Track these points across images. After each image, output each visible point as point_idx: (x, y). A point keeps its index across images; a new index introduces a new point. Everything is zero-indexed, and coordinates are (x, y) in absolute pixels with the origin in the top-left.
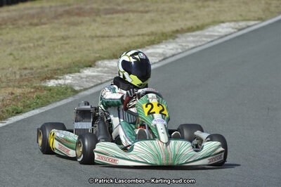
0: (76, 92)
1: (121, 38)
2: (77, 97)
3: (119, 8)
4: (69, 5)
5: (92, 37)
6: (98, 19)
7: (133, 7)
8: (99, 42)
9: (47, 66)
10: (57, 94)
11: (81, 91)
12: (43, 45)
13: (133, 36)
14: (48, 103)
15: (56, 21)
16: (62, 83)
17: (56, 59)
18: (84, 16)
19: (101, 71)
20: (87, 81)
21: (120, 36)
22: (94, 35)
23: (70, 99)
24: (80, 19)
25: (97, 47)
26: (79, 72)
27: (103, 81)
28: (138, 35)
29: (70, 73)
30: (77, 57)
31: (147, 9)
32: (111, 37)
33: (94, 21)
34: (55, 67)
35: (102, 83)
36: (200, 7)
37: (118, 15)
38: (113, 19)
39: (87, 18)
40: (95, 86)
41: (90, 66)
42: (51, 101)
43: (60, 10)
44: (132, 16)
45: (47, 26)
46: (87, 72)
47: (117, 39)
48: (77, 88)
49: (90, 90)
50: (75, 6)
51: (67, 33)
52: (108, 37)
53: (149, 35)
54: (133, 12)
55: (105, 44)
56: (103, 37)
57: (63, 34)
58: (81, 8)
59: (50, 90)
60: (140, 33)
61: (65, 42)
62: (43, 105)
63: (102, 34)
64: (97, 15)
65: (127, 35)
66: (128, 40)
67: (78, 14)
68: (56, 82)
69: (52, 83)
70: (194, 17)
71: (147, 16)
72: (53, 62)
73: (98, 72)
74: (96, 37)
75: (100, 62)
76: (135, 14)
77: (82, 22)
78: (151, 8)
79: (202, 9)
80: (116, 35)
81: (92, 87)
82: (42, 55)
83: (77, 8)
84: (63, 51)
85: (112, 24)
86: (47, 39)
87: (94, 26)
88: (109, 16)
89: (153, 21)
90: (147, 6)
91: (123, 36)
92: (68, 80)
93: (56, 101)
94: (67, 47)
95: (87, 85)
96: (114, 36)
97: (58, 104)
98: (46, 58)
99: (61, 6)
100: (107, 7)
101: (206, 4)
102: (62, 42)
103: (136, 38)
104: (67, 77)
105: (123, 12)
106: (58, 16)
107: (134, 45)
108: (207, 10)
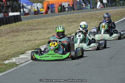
0: (17, 65)
1: (36, 41)
2: (18, 67)
3: (35, 28)
4: (13, 28)
5: (23, 41)
6: (25, 33)
7: (41, 27)
8: (26, 43)
9: (4, 55)
10: (9, 66)
11: (19, 64)
12: (2, 46)
13: (41, 40)
14: (6, 70)
15: (7, 35)
16: (11, 62)
17: (8, 51)
18: (20, 32)
19: (28, 56)
20: (22, 60)
21: (35, 40)
22: (24, 40)
23: (15, 68)
24: (18, 34)
25: (26, 45)
26: (18, 56)
27: (29, 60)
28: (43, 39)
29: (14, 57)
30: (17, 50)
31: (46, 28)
32: (32, 40)
33: (24, 34)
34: (8, 55)
35: (28, 61)
36: (69, 26)
37: (34, 31)
38: (32, 33)
39: (21, 33)
40: (25, 62)
41: (23, 54)
42: (6, 69)
43: (9, 30)
44: (40, 31)
45: (4, 37)
46: (22, 56)
47: (34, 41)
48: (17, 63)
49: (23, 64)
50: (15, 28)
51: (12, 40)
52: (30, 41)
53: (48, 39)
54: (40, 29)
55: (29, 43)
56: (28, 41)
57: (10, 40)
58: (18, 29)
59: (6, 65)
60: (44, 38)
61: (12, 44)
62: (3, 72)
63: (28, 39)
64: (25, 32)
65: (38, 39)
66: (39, 42)
67: (17, 32)
68: (9, 61)
69: (7, 62)
70: (67, 30)
71: (47, 31)
72: (6, 53)
73: (26, 56)
74: (25, 41)
75: (27, 52)
76: (42, 30)
77: (19, 35)
78: (48, 27)
79: (70, 26)
80: (34, 39)
81: (24, 62)
82: (2, 50)
83: (16, 29)
84: (11, 48)
85: (32, 35)
86: (4, 43)
87: (24, 36)
88: (30, 32)
89: (49, 33)
90: (47, 27)
91: (36, 40)
92: (14, 60)
93: (9, 70)
94: (13, 46)
95: (22, 62)
96: (33, 40)
97: (10, 71)
98: (4, 51)
99: (9, 28)
100: (29, 28)
101: (72, 24)
102: (10, 44)
103: (43, 40)
104: (13, 59)
105: (36, 29)
106: (8, 33)
107: (42, 43)
108: (72, 26)
